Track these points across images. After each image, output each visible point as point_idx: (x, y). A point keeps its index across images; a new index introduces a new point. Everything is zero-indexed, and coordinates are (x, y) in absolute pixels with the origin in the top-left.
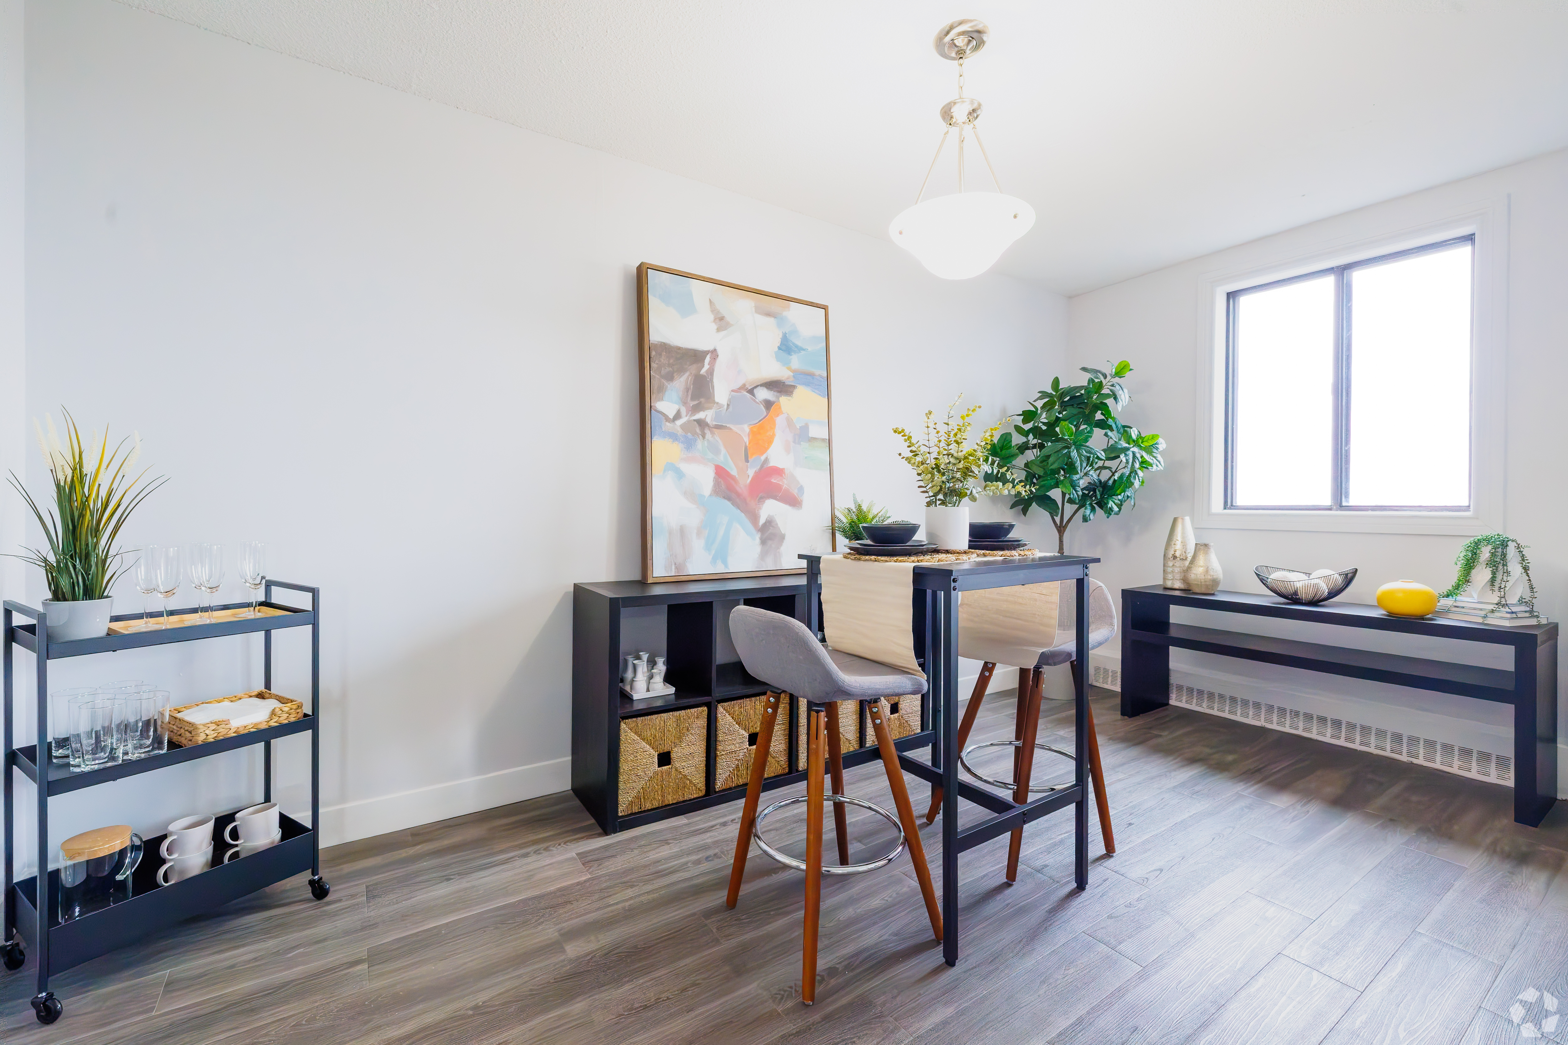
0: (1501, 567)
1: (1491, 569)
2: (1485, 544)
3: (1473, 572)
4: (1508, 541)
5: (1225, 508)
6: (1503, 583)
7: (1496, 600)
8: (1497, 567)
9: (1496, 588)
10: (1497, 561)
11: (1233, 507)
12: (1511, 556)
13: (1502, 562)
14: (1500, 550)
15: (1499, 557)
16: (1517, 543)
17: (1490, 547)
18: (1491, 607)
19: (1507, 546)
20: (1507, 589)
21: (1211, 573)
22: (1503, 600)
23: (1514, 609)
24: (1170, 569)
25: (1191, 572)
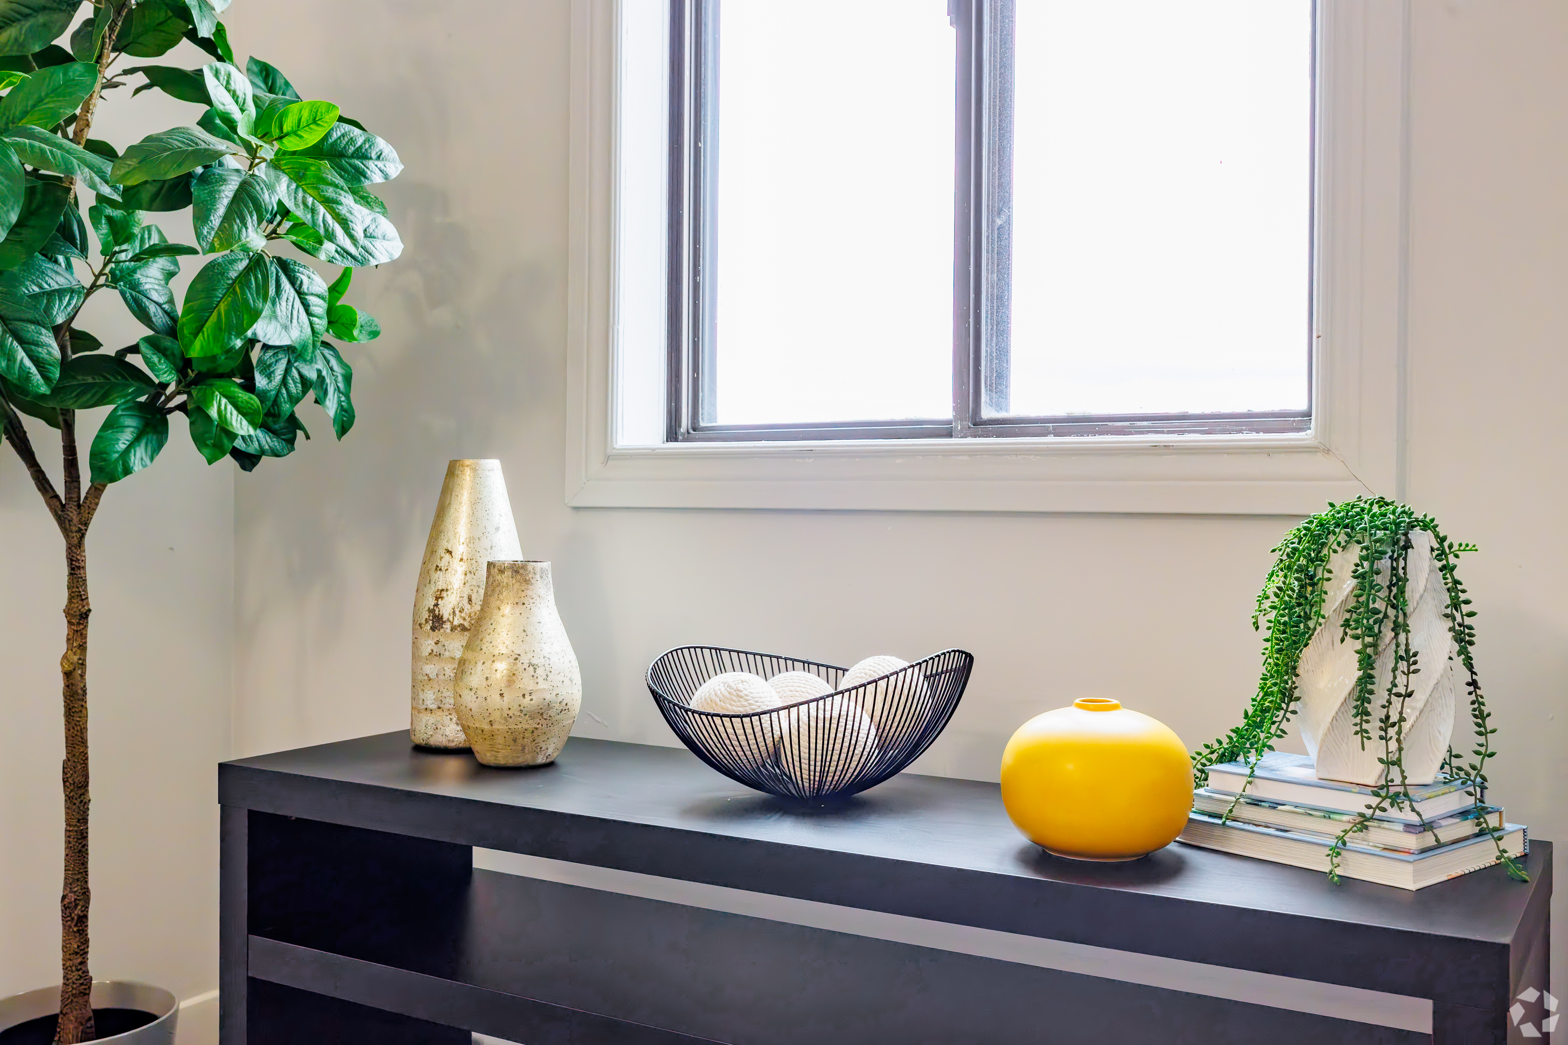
0: (1388, 634)
1: (1358, 645)
2: (1342, 538)
3: (1308, 657)
4: (1411, 526)
5: (672, 435)
6: (1397, 702)
7: (1372, 774)
8: (1377, 636)
9: (1374, 727)
10: (1376, 612)
11: (696, 431)
12: (1421, 588)
13: (1391, 612)
14: (1385, 564)
15: (1383, 594)
16: (1437, 536)
17: (1355, 553)
18: (1358, 803)
19: (1408, 546)
20: (1406, 726)
21: (526, 682)
22: (1395, 773)
23: (1430, 810)
24: (430, 669)
25: (475, 679)
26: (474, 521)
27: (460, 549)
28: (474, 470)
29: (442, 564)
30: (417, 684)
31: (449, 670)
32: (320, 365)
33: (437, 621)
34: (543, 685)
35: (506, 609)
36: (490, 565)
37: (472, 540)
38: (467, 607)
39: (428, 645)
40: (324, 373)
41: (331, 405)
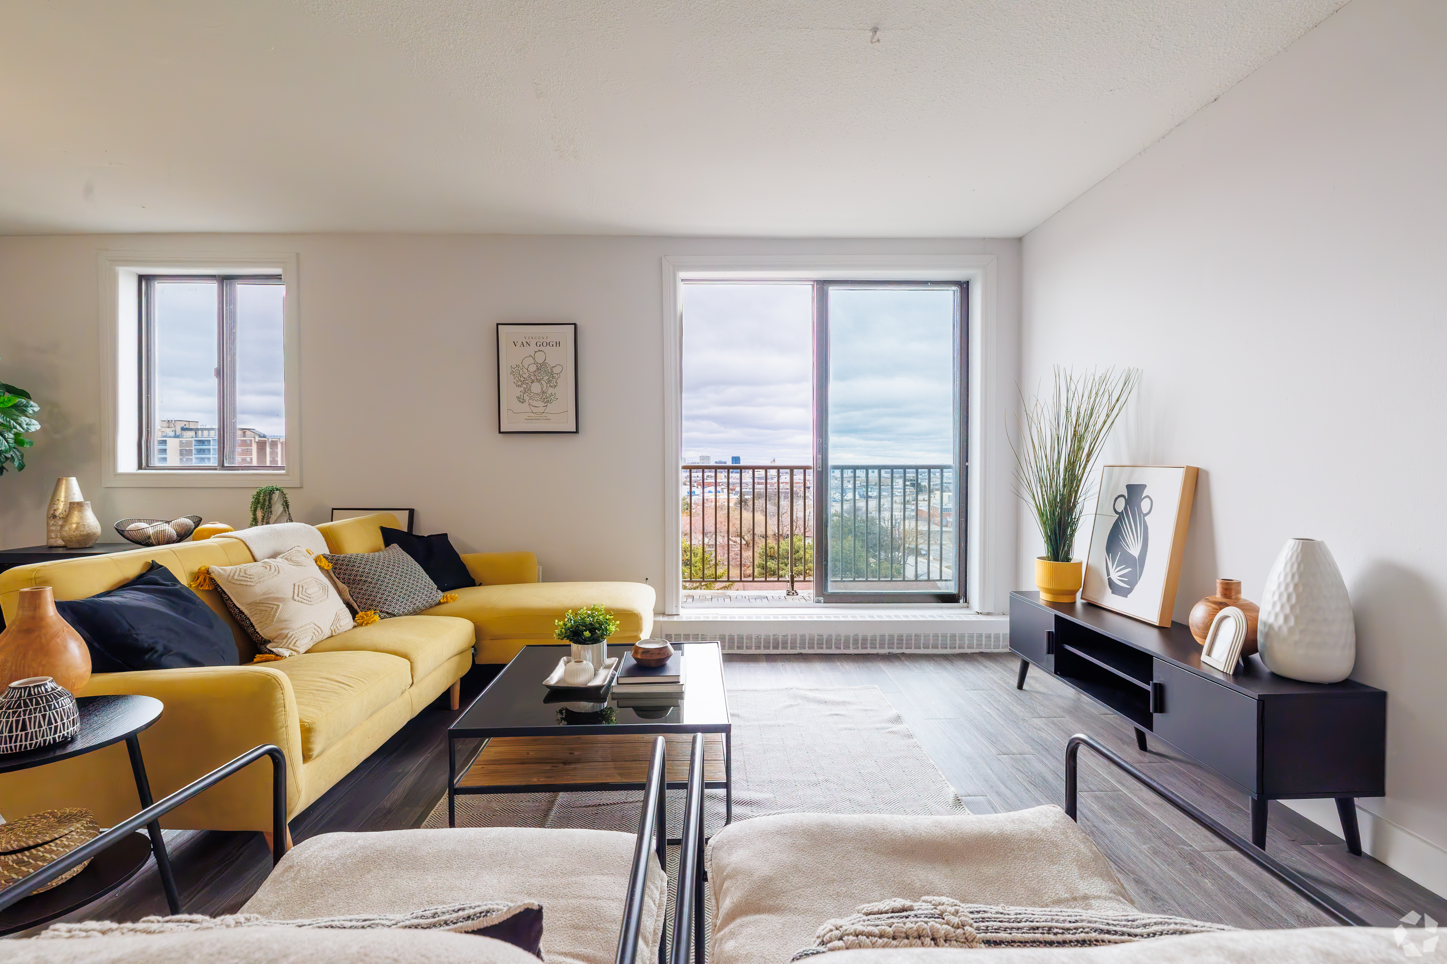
5: (140, 467)
11: (148, 467)
21: (82, 529)
24: (53, 528)
25: (66, 528)
26: (66, 492)
27: (62, 499)
28: (67, 480)
29: (56, 503)
30: (49, 531)
31: (59, 528)
32: (12, 453)
33: (54, 517)
34: (87, 529)
35: (76, 513)
36: (71, 503)
37: (65, 497)
38: (64, 513)
39: (52, 522)
40: (14, 455)
41: (16, 463)
